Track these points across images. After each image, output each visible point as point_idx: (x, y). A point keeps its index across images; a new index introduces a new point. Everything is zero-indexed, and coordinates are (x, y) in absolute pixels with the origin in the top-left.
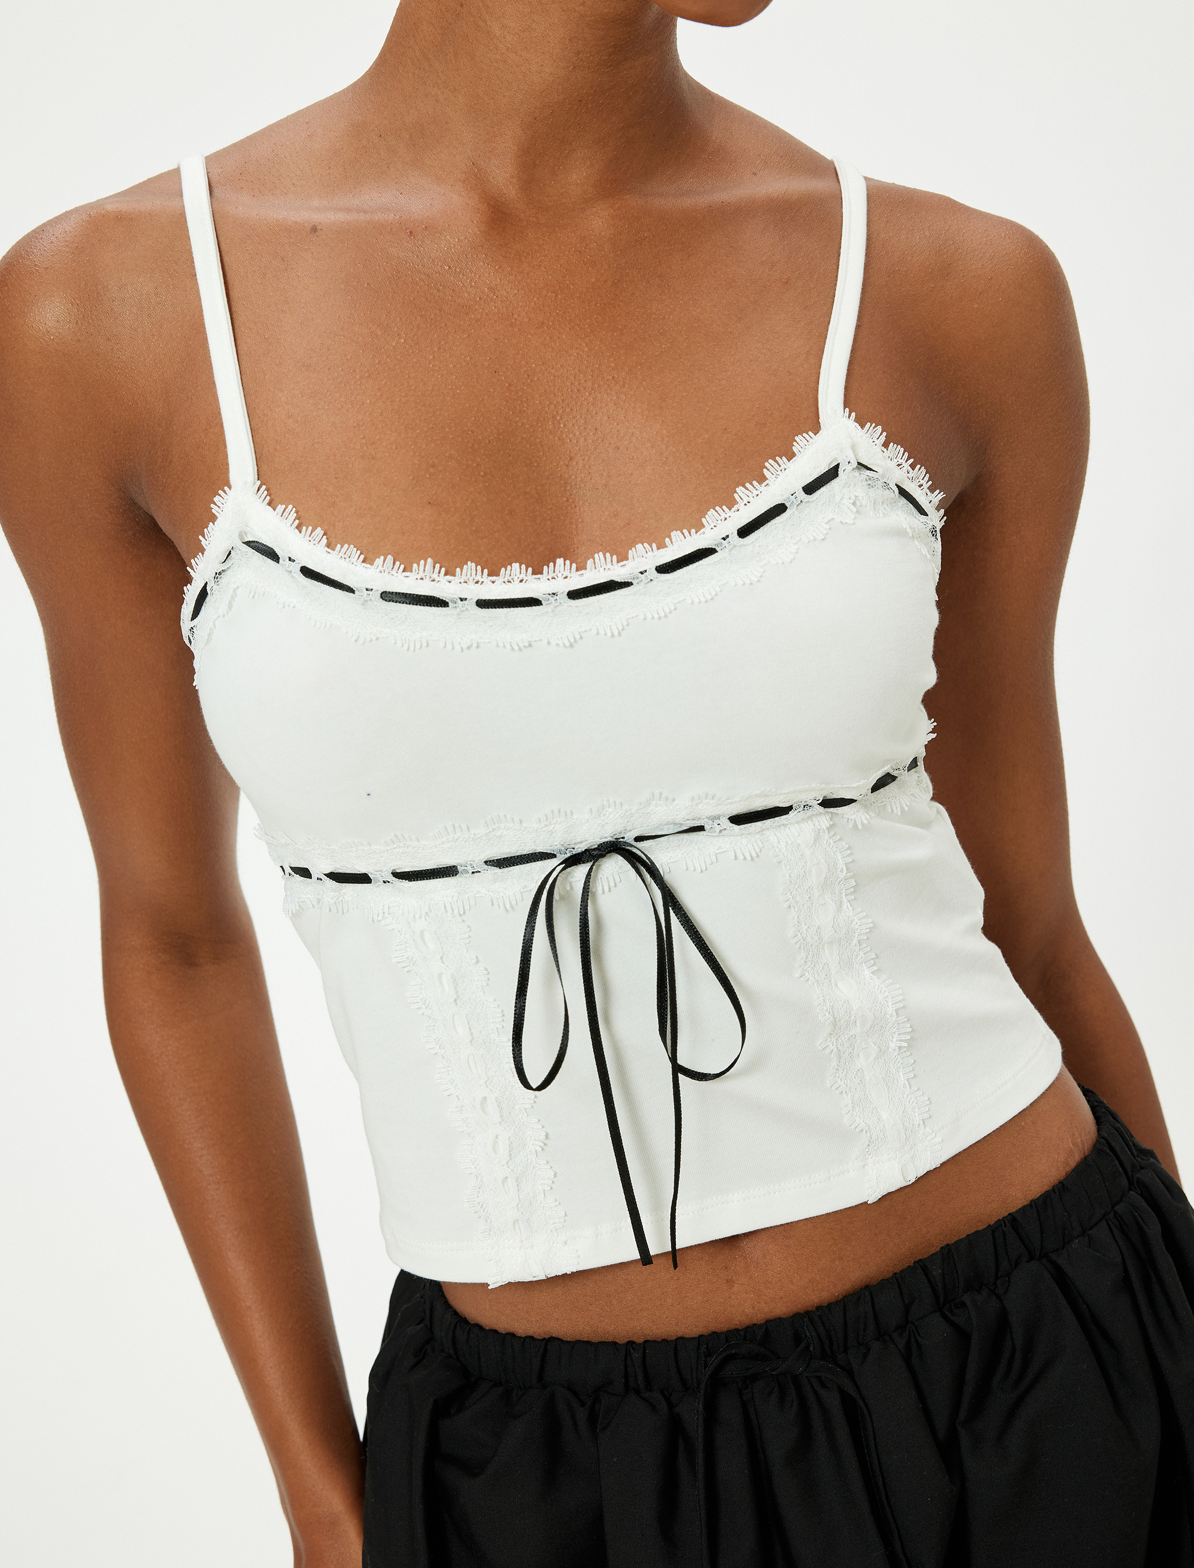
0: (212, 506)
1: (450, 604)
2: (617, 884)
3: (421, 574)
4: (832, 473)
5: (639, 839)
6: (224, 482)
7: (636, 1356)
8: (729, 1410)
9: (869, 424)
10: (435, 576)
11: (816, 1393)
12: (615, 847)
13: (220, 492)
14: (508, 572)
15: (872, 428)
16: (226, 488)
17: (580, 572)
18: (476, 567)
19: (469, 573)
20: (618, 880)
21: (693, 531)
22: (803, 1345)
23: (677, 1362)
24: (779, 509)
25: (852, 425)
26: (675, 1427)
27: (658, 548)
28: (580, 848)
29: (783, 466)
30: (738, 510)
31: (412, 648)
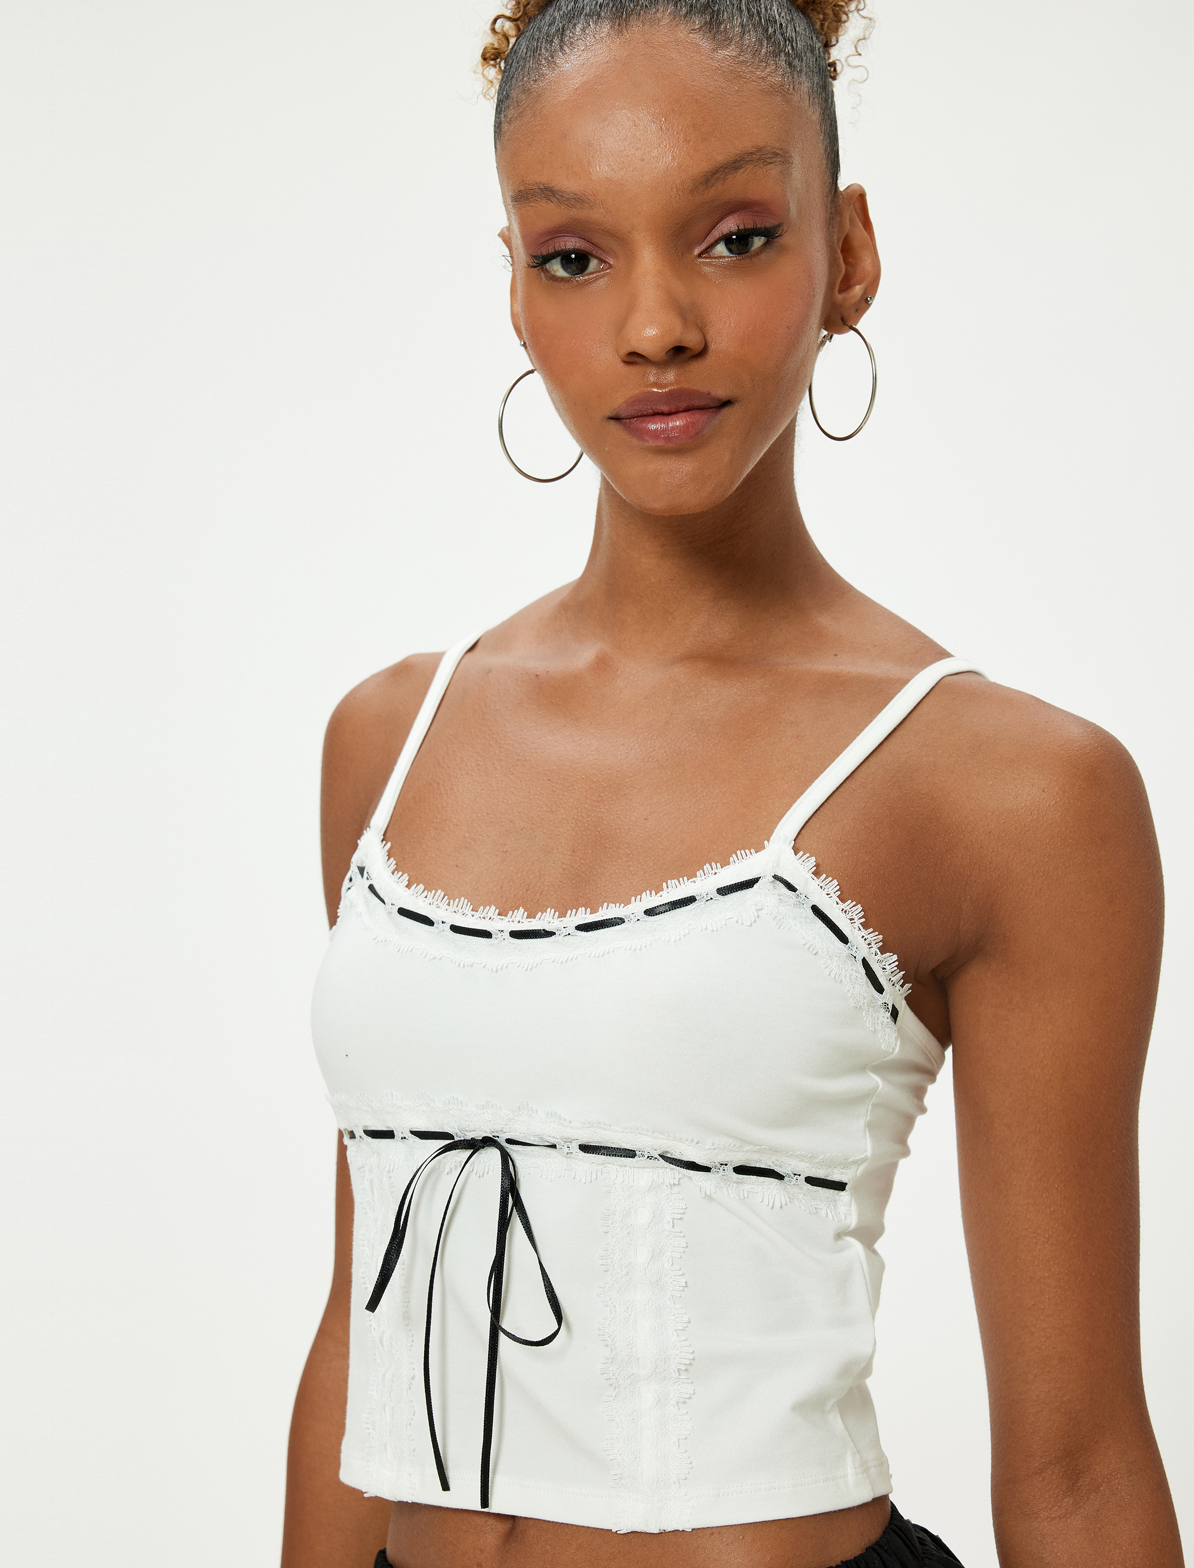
4: (753, 882)
9: (802, 853)
14: (486, 910)
15: (805, 857)
18: (468, 903)
24: (691, 900)
25: (788, 850)
27: (591, 913)
28: (469, 1136)
29: (714, 871)
30: (661, 896)
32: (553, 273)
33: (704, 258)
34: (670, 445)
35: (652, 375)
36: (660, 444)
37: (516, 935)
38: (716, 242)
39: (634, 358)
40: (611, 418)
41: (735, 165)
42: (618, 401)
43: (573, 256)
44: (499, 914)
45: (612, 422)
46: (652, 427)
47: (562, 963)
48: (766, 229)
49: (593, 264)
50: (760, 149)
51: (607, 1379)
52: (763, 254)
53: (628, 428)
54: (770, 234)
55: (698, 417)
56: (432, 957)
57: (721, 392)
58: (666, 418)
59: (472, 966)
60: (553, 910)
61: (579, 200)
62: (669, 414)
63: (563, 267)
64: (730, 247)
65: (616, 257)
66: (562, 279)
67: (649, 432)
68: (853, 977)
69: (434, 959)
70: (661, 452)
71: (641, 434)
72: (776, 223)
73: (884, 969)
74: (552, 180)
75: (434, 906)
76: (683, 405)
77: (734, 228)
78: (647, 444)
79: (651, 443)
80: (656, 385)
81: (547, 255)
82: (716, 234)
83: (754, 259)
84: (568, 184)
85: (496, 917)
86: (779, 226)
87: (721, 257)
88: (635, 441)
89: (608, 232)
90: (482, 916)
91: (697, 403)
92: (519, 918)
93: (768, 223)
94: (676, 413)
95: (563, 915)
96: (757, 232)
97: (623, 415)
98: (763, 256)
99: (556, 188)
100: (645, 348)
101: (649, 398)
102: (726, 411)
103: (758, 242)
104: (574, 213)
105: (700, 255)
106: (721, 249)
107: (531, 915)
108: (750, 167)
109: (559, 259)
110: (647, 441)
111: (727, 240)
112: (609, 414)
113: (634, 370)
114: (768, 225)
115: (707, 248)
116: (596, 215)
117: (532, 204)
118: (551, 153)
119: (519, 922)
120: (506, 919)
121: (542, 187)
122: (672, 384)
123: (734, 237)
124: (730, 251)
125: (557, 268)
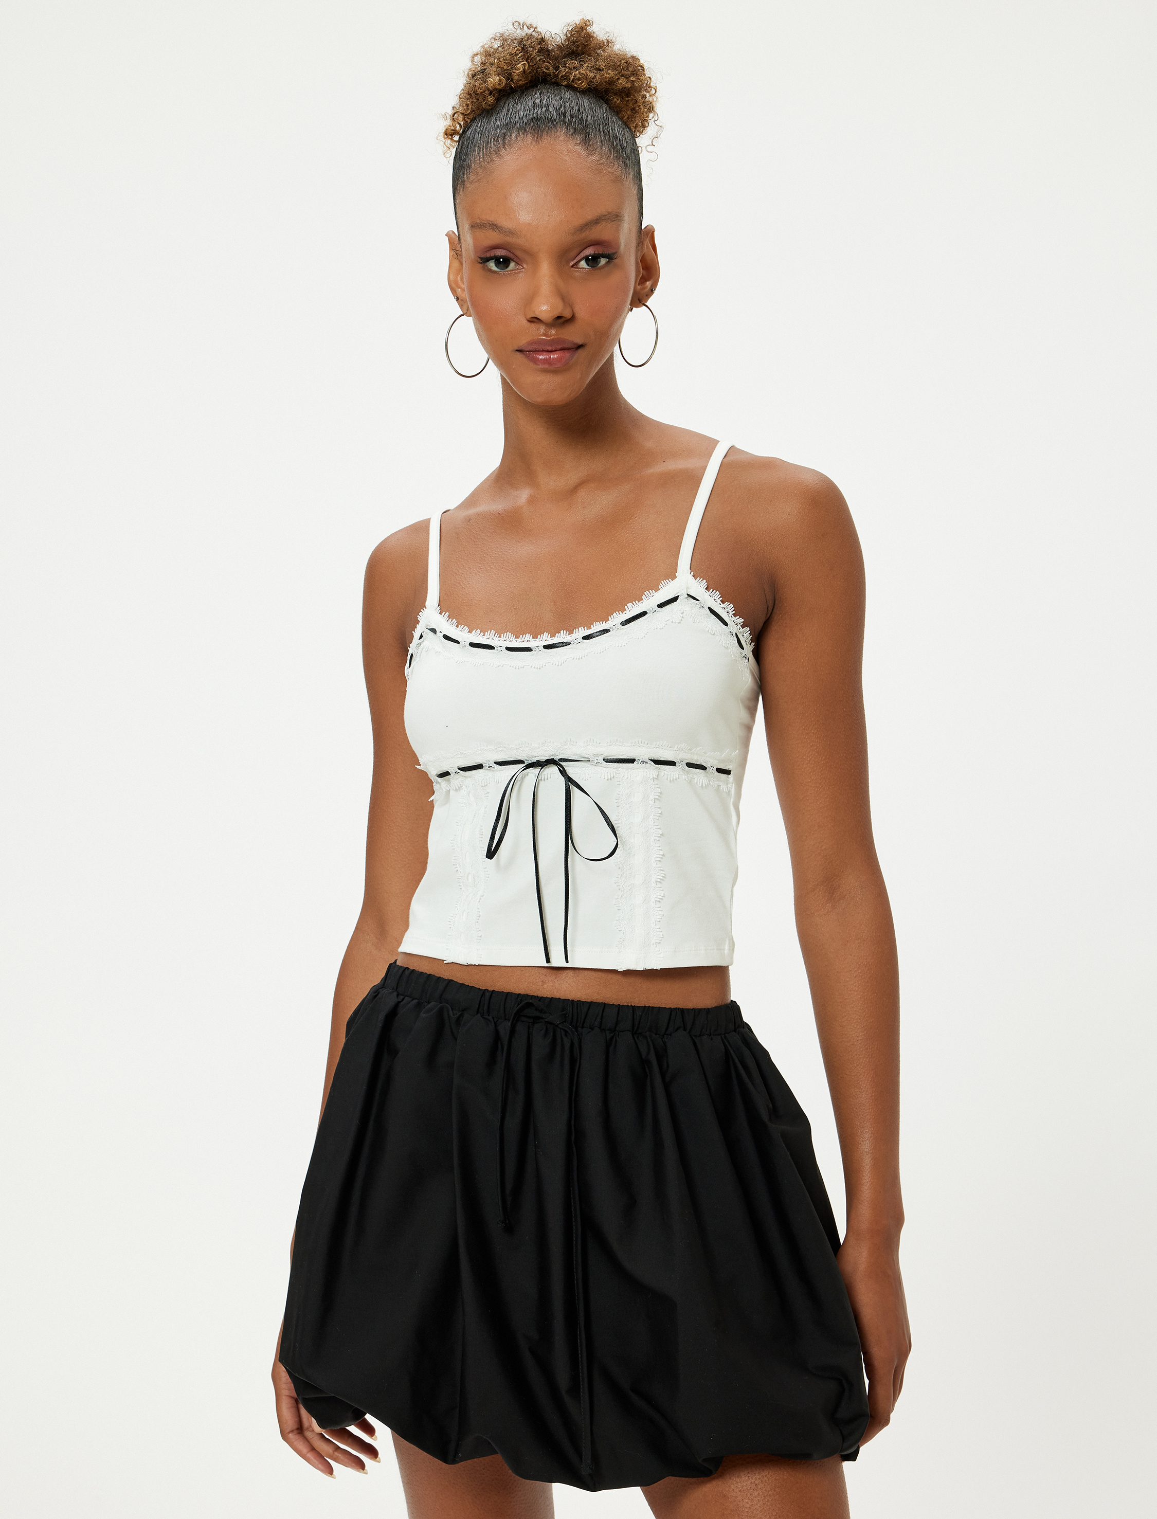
0: (418, 616)
1: (495, 648)
2: (549, 778)
3: (488, 636)
4: (675, 599)
5: (561, 760)
6: (423, 606)
7: (487, 994)
8: (521, 1029)
9: (699, 578)
10: (494, 638)
11: (562, 1038)
12: (551, 762)
13: (422, 610)
14: (524, 637)
15: (700, 580)
16: (424, 608)
17: (552, 638)
18: (513, 634)
19: (510, 637)
20: (549, 777)
21: (604, 622)
22: (564, 1012)
23: (505, 1003)
24: (644, 614)
25: (691, 576)
26: (497, 1037)
27: (587, 629)
28: (534, 760)
29: (652, 594)
30: (627, 614)
31: (476, 665)
32: (490, 267)
33: (575, 268)
34: (552, 368)
35: (542, 329)
36: (546, 367)
37: (546, 647)
38: (582, 260)
39: (535, 320)
40: (517, 351)
41: (597, 221)
42: (523, 342)
43: (501, 260)
44: (533, 638)
45: (518, 353)
46: (541, 357)
47: (579, 659)
48: (609, 255)
49: (512, 265)
50: (609, 213)
51: (618, 886)
52: (606, 268)
53: (527, 357)
54: (610, 257)
55: (567, 354)
56: (497, 665)
57: (579, 341)
58: (549, 353)
59: (523, 667)
60: (565, 631)
61: (511, 233)
62: (551, 351)
63: (496, 266)
64: (588, 262)
65: (527, 264)
66: (495, 272)
67: (538, 360)
68: (732, 643)
69: (498, 666)
70: (545, 371)
71: (536, 361)
72: (614, 251)
73: (743, 636)
74: (497, 220)
75: (490, 639)
76: (559, 347)
77: (592, 253)
78: (538, 367)
79: (541, 366)
80: (544, 335)
81: (489, 257)
82: (582, 255)
83: (602, 270)
84: (506, 224)
85: (531, 640)
86: (616, 253)
87: (584, 268)
88: (532, 364)
89: (525, 251)
90: (522, 640)
91: (566, 346)
92: (544, 639)
93: (610, 251)
94: (555, 351)
95: (571, 633)
96: (604, 256)
97: (524, 349)
98: (606, 269)
99: (499, 225)
100: (543, 316)
101: (541, 342)
102: (580, 351)
103: (603, 261)
104: (508, 239)
105: (572, 266)
106: (583, 264)
107: (553, 636)
108: (604, 223)
109: (493, 261)
110: (539, 365)
111: (586, 259)
112: (516, 348)
113: (533, 325)
114: (610, 252)
115: (576, 263)
116: (520, 241)
117: (484, 231)
118: (497, 206)
119: (546, 640)
120: (537, 640)
121: (490, 223)
122: (554, 335)
123: (590, 258)
124: (588, 265)
125: (492, 265)
